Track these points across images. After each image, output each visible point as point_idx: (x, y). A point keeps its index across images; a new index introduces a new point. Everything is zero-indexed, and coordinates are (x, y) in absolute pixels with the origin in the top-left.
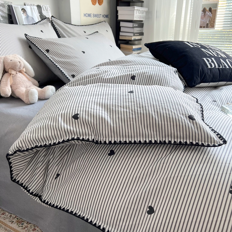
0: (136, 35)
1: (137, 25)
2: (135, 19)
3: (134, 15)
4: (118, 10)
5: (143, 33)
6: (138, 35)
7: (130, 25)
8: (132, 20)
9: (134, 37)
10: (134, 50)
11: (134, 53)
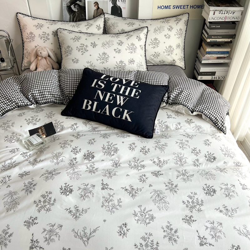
1: (219, 27)
2: (211, 20)
9: (211, 39)
10: (209, 53)
11: (209, 56)
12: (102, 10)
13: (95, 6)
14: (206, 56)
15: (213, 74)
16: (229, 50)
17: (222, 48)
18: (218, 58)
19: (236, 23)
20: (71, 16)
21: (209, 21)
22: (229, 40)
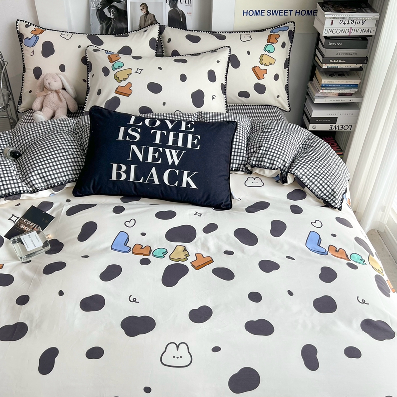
0: (331, 61)
1: (340, 44)
2: (327, 34)
9: (328, 65)
10: (326, 86)
11: (327, 92)
12: (154, 16)
13: (142, 10)
14: (321, 91)
15: (333, 120)
16: (357, 82)
17: (346, 79)
18: (341, 95)
19: (368, 38)
20: (104, 26)
21: (324, 35)
22: (358, 66)
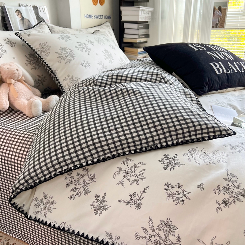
0: (141, 37)
1: (142, 27)
2: (140, 20)
3: (139, 15)
4: (121, 10)
5: (149, 35)
6: (144, 37)
7: (135, 26)
8: (137, 21)
10: (139, 53)
12: (29, 21)
13: (17, 15)
